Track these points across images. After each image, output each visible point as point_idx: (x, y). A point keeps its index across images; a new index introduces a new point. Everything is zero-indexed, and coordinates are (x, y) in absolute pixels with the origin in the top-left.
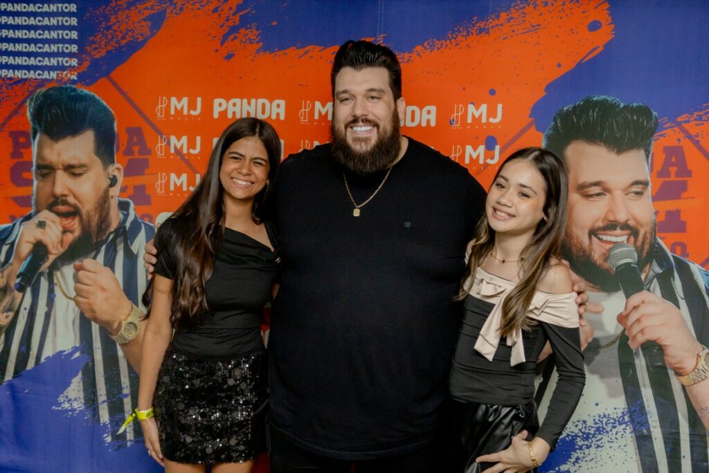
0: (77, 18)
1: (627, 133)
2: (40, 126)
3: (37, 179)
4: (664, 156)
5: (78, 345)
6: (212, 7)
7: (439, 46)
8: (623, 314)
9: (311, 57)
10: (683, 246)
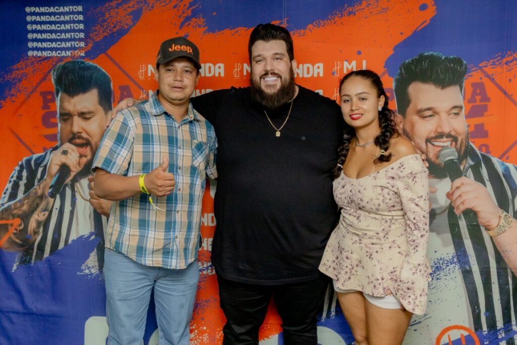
0: (83, 14)
1: (447, 75)
2: (61, 88)
3: (60, 122)
4: (472, 89)
5: (93, 231)
6: (173, 4)
7: (323, 24)
8: (450, 192)
9: (240, 35)
10: (487, 146)
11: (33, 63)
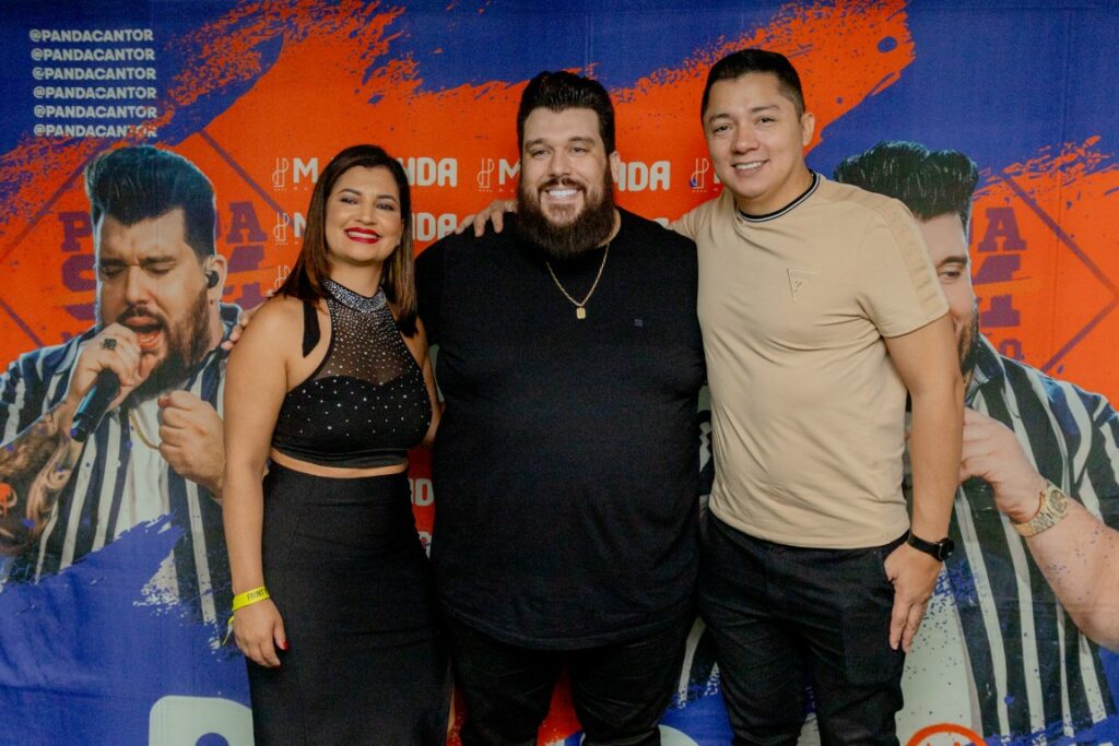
0: (154, 49)
1: (936, 192)
3: (101, 279)
4: (987, 221)
5: (167, 513)
6: (349, 30)
7: (672, 77)
9: (491, 98)
10: (1016, 344)
11: (43, 151)
